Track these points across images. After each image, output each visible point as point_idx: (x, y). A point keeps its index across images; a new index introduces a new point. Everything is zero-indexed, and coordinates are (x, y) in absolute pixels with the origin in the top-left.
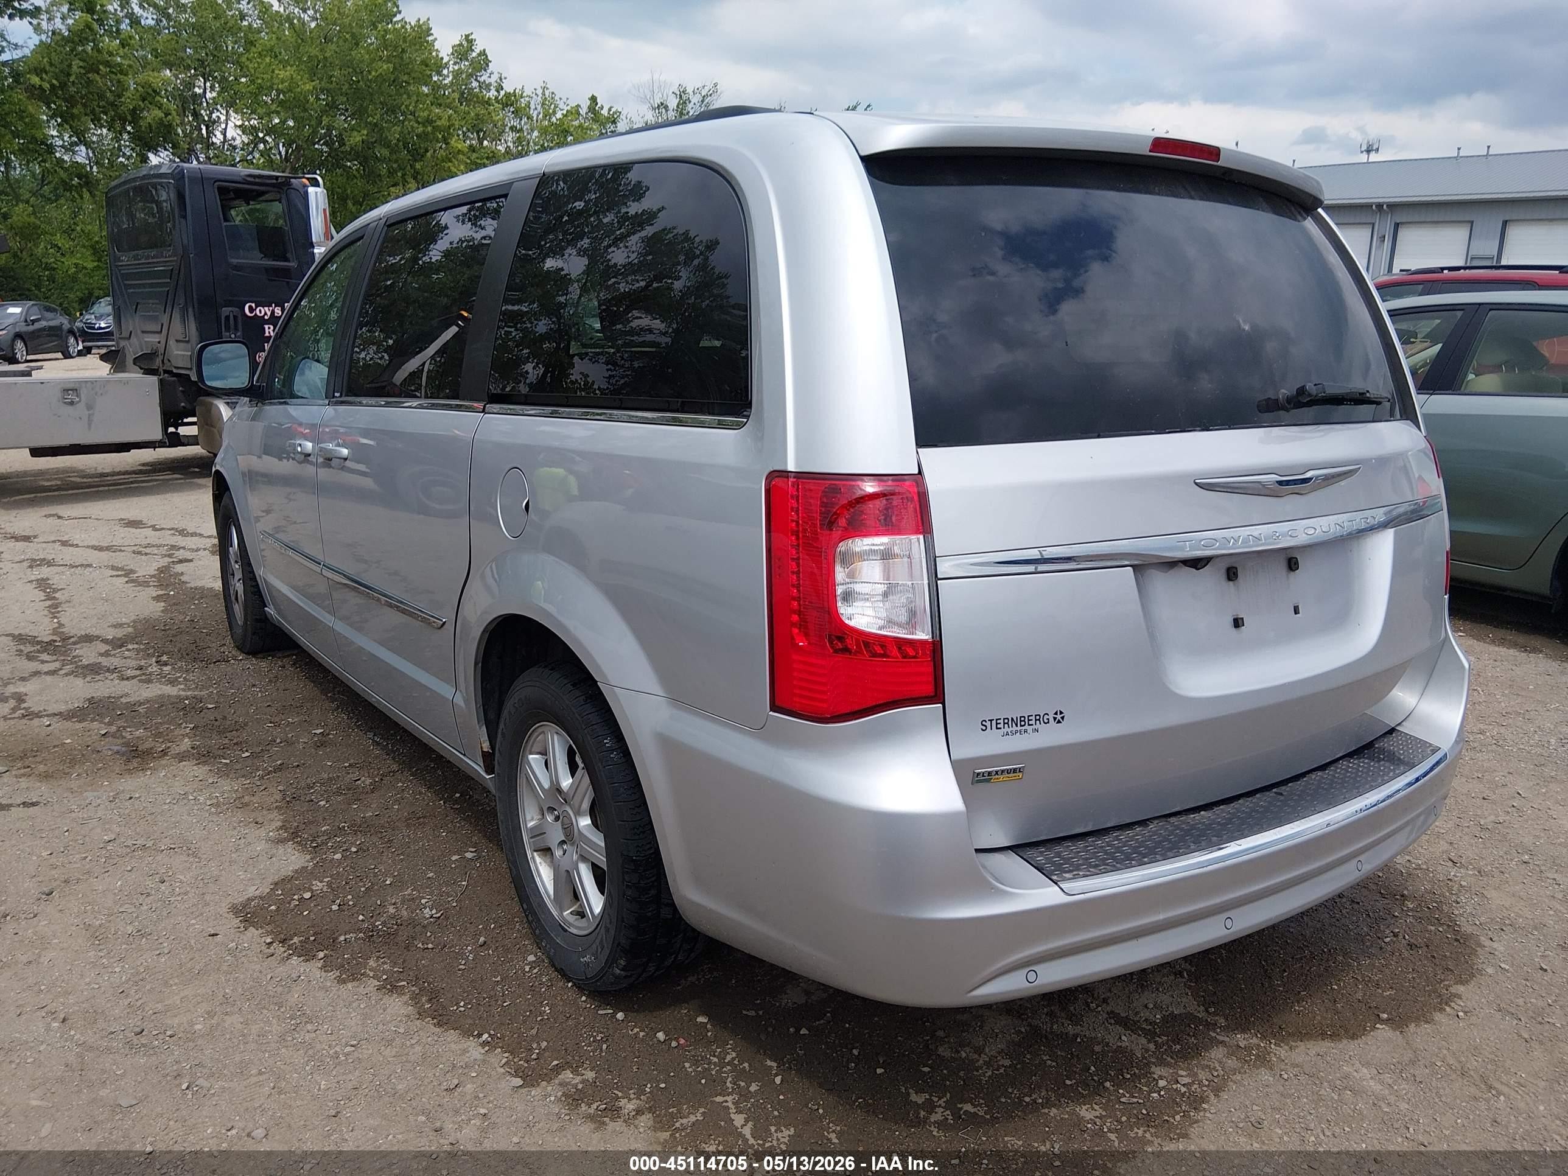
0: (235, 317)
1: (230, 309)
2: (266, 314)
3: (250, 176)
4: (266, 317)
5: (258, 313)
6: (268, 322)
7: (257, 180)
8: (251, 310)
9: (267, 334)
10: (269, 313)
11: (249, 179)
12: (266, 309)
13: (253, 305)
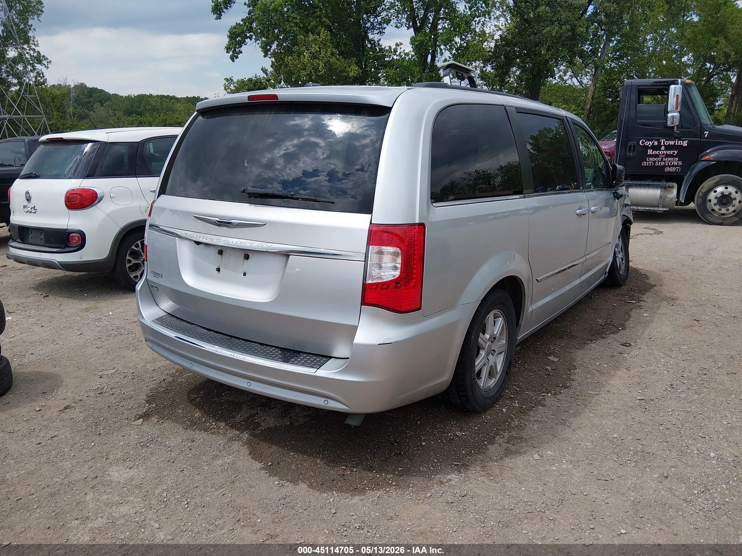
0: (634, 146)
1: (633, 142)
2: (650, 144)
3: (654, 82)
4: (649, 146)
5: (646, 144)
6: (650, 148)
7: (658, 84)
8: (643, 142)
9: (649, 153)
10: (651, 144)
11: (654, 84)
12: (650, 142)
13: (644, 141)
